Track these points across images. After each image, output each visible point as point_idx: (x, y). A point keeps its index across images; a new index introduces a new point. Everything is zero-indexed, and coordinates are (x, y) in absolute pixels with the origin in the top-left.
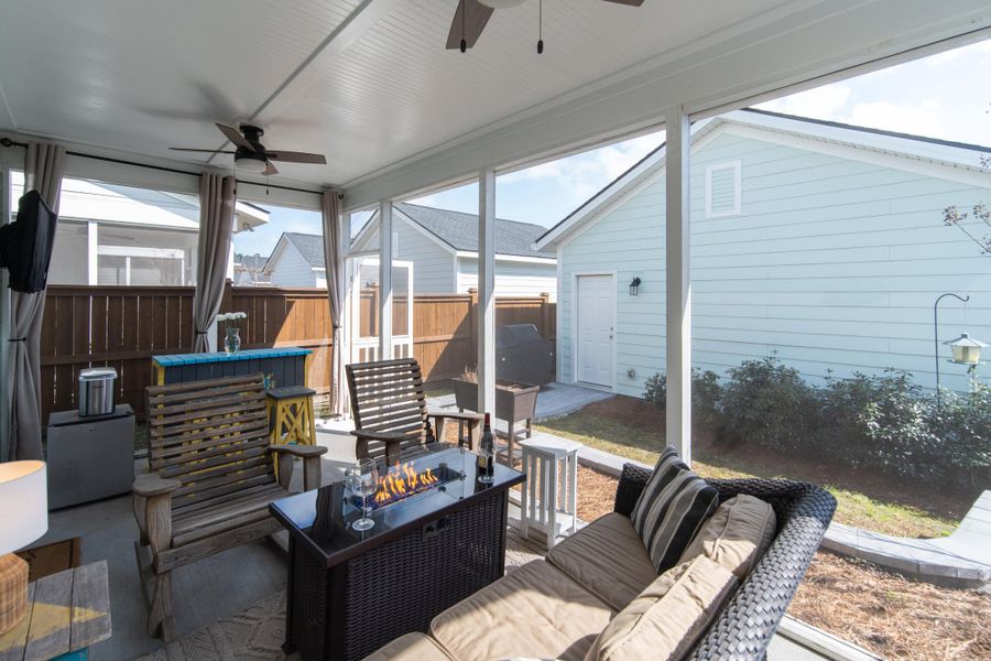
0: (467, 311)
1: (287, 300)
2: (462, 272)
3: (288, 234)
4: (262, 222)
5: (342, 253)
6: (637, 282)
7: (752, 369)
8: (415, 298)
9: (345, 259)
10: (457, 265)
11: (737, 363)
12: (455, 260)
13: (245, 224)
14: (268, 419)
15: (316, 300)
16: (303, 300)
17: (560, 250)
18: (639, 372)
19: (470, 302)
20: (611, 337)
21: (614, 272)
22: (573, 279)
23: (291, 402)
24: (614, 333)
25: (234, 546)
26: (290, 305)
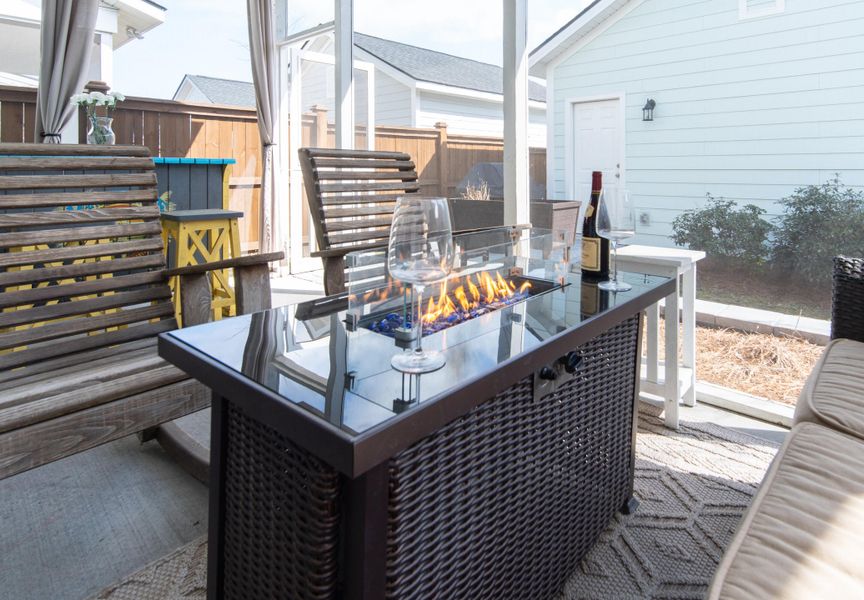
0: (434, 152)
1: (191, 120)
2: (422, 109)
3: (191, 77)
4: (154, 23)
5: (274, 39)
6: (651, 105)
7: (814, 196)
8: (377, 129)
9: (279, 48)
10: (415, 100)
11: (789, 193)
12: (413, 95)
13: (129, 28)
14: (165, 252)
15: (235, 123)
16: (216, 122)
17: (551, 72)
18: (654, 216)
19: (438, 140)
20: (618, 176)
21: (621, 95)
22: (568, 106)
23: (203, 227)
24: (621, 171)
25: (75, 450)
26: (197, 127)
